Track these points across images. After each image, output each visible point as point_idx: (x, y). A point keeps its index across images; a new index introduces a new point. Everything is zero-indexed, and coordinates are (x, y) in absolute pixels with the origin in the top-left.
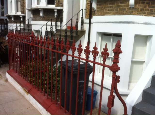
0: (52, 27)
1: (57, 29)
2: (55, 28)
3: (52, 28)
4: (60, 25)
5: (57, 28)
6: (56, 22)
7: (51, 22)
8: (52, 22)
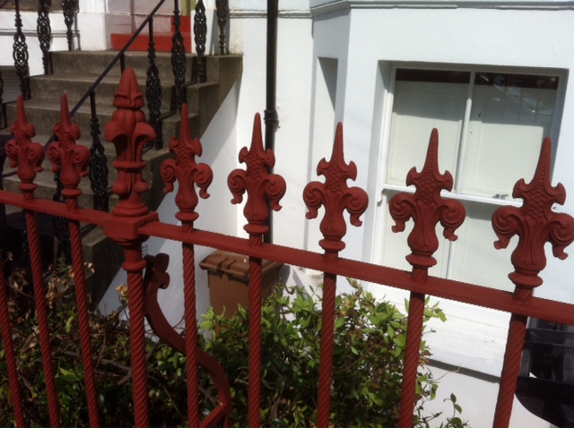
0: (23, 39)
1: (51, 53)
2: (42, 47)
3: (26, 48)
4: (65, 28)
5: (48, 46)
6: (40, 14)
7: (13, 14)
8: (21, 13)
